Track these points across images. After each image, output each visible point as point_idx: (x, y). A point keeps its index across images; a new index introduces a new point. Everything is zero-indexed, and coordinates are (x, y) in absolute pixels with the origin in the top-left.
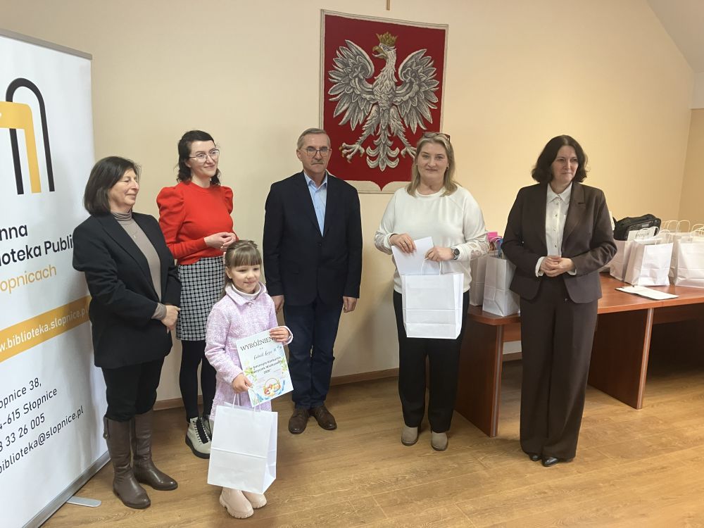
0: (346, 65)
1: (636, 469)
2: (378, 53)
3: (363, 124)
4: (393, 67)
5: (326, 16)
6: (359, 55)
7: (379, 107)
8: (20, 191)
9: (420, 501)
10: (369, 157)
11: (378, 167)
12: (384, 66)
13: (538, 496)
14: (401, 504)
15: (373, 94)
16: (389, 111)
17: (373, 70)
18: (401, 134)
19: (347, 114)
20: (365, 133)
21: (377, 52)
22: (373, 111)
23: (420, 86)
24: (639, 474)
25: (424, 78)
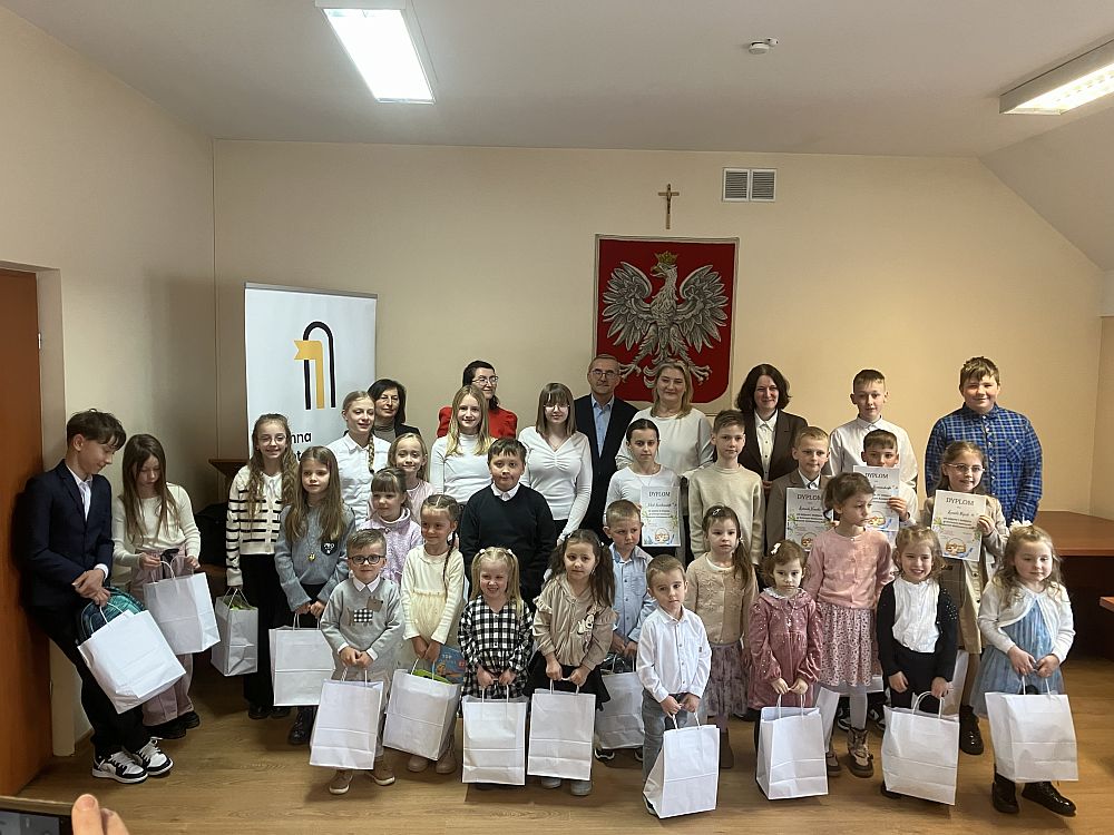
0: (622, 287)
3: (640, 344)
4: (674, 285)
5: (601, 240)
6: (635, 276)
7: (657, 326)
8: (308, 407)
10: (647, 377)
12: (664, 285)
16: (669, 329)
17: (651, 290)
20: (641, 353)
21: (655, 272)
22: (650, 330)
25: (710, 295)
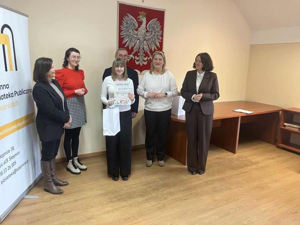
0: (127, 23)
1: (237, 173)
2: (139, 19)
3: (134, 47)
4: (145, 25)
5: (119, 3)
6: (132, 19)
7: (140, 41)
8: (6, 70)
9: (164, 188)
10: (136, 60)
11: (139, 64)
12: (142, 24)
13: (205, 184)
14: (157, 189)
15: (138, 35)
16: (144, 42)
17: (138, 26)
18: (148, 51)
19: (128, 43)
20: (134, 50)
22: (137, 42)
23: (155, 33)
24: (238, 174)
25: (157, 30)
